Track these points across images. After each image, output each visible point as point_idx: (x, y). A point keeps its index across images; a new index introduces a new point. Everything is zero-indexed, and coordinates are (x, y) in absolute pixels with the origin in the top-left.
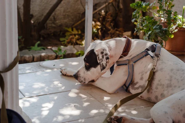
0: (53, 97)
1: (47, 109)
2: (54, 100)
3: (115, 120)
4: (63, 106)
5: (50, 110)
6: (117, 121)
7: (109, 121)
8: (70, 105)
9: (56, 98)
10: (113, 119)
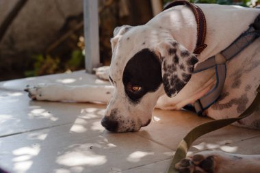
0: (36, 136)
1: (27, 158)
2: (40, 142)
3: (195, 165)
4: (64, 150)
5: (33, 159)
6: (200, 166)
7: (181, 168)
8: (78, 146)
9: (43, 137)
10: (192, 163)
